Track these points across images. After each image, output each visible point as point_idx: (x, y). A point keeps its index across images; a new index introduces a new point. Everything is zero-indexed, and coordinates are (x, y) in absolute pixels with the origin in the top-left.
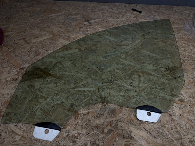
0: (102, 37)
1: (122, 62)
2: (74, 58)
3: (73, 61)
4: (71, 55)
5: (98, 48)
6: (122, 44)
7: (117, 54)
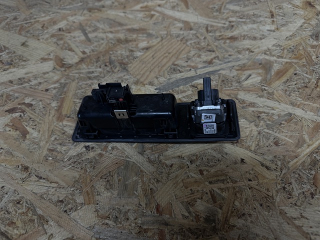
0: (152, 16)
1: (252, 105)
2: (27, 101)
3: (17, 115)
4: (16, 87)
5: (138, 54)
6: (235, 33)
7: (223, 72)
